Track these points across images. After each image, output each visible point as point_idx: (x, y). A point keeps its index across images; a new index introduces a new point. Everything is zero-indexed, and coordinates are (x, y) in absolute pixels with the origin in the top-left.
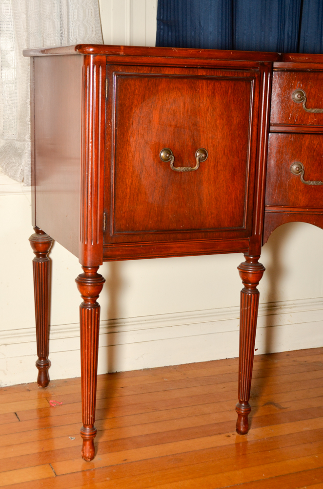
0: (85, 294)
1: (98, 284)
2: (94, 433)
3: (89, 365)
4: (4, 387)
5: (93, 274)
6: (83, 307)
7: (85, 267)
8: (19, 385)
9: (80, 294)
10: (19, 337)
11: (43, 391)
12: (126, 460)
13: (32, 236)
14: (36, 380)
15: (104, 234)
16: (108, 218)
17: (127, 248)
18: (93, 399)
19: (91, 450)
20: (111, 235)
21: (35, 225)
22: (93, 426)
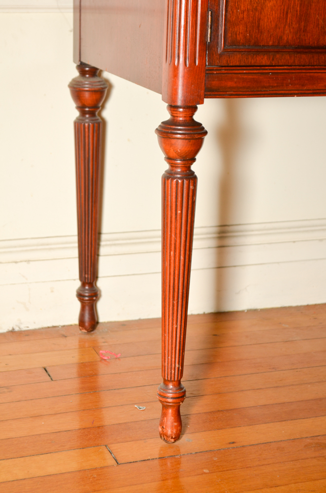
0: (173, 154)
1: (196, 136)
2: (181, 396)
3: (176, 278)
4: (25, 331)
5: (188, 119)
6: (168, 177)
7: (173, 107)
8: (49, 327)
9: (163, 156)
10: (50, 249)
11: (87, 337)
12: (233, 443)
13: (74, 80)
14: (76, 321)
15: (207, 47)
16: (215, 21)
17: (245, 77)
18: (182, 337)
19: (176, 424)
20: (219, 51)
21: (80, 60)
22: (179, 382)
